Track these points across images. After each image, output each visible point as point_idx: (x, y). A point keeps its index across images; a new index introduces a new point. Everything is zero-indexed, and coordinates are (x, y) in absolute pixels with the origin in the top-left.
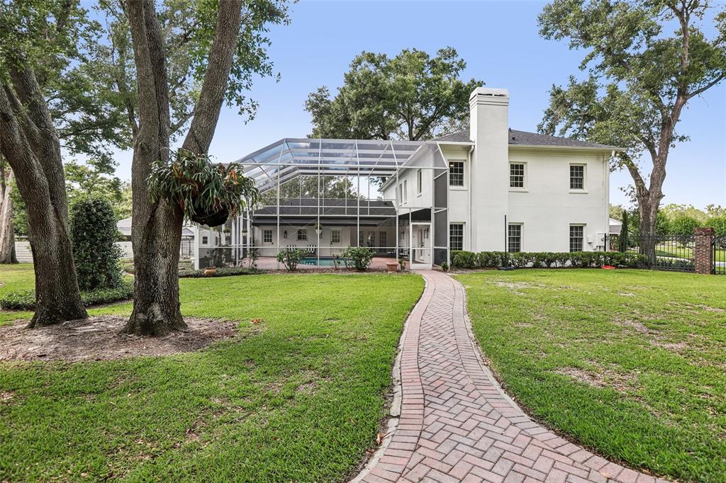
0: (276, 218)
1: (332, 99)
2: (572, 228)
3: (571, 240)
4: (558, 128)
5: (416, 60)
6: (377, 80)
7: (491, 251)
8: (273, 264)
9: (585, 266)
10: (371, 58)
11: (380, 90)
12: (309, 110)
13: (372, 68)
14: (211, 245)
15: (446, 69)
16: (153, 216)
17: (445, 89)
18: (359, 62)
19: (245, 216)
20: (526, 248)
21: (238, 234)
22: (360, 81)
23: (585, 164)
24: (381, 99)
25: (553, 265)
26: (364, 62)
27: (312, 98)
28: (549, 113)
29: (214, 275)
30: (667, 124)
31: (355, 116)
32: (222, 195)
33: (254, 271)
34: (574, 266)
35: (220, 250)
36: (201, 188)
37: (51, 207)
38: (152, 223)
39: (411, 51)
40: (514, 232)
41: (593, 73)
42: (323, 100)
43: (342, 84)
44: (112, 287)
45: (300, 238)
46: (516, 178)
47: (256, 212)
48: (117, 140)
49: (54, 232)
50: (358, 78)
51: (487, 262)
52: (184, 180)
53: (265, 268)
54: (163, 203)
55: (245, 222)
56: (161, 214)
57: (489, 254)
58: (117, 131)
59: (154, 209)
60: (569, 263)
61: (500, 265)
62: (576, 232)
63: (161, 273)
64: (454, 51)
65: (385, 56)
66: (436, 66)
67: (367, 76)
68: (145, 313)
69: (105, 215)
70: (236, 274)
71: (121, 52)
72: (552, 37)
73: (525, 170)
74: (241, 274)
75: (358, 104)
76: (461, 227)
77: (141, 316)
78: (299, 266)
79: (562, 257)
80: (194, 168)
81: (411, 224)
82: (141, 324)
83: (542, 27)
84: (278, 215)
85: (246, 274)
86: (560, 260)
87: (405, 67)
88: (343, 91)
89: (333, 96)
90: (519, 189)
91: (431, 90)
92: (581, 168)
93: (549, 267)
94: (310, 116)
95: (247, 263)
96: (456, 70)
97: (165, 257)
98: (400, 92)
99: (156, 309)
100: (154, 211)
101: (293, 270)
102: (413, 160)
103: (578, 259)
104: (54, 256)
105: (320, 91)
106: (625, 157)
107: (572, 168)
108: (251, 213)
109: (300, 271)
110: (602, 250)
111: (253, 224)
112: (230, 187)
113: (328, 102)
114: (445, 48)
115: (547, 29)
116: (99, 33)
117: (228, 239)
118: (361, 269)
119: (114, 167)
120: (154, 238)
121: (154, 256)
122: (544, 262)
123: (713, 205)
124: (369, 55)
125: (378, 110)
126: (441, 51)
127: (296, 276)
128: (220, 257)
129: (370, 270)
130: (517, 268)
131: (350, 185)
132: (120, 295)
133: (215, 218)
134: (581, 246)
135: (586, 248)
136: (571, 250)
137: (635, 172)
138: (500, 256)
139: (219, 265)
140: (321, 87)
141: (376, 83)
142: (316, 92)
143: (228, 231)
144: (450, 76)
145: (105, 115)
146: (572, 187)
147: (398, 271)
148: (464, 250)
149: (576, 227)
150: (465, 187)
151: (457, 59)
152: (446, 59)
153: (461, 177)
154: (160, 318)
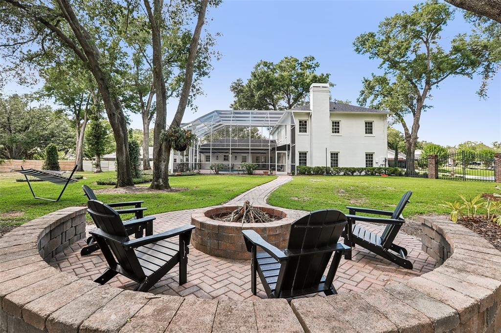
0: (210, 149)
1: (244, 84)
2: (367, 155)
3: (367, 161)
4: (369, 100)
5: (291, 63)
6: (268, 75)
7: (321, 166)
8: (208, 172)
9: (372, 174)
10: (265, 64)
11: (270, 81)
12: (232, 91)
13: (266, 69)
14: (178, 162)
15: (309, 67)
16: (161, 147)
17: (306, 79)
18: (259, 66)
19: (196, 148)
20: (341, 165)
21: (192, 156)
22: (259, 76)
23: (373, 121)
24: (270, 85)
25: (355, 174)
26: (262, 66)
27: (233, 84)
28: (363, 93)
29: (180, 175)
30: (420, 100)
31: (257, 94)
32: (185, 140)
33: (199, 174)
34: (367, 175)
35: (183, 164)
36: (178, 138)
37: (124, 145)
38: (160, 150)
39: (289, 58)
40: (335, 156)
41: (386, 70)
42: (239, 85)
43: (250, 77)
44: (138, 178)
45: (225, 159)
46: (336, 129)
47: (202, 146)
48: (132, 108)
49: (125, 153)
50: (258, 74)
51: (318, 172)
52: (172, 136)
53: (204, 173)
54: (164, 143)
55: (196, 151)
56: (163, 147)
57: (318, 167)
58: (132, 104)
59: (161, 145)
60: (363, 173)
61: (325, 173)
62: (369, 157)
63: (163, 167)
64: (313, 58)
65: (272, 63)
66: (303, 66)
67: (263, 73)
68: (157, 182)
69: (136, 147)
70: (190, 175)
71: (137, 68)
72: (361, 53)
73: (340, 124)
74: (193, 175)
75: (259, 87)
76: (306, 154)
77: (155, 183)
78: (220, 172)
79: (360, 170)
80: (175, 132)
81: (277, 152)
82: (155, 186)
83: (356, 48)
84: (211, 148)
85: (195, 175)
86: (358, 171)
87: (285, 67)
88: (250, 81)
89: (245, 83)
90: (337, 134)
91: (299, 79)
92: (371, 123)
93: (353, 175)
94: (233, 94)
95: (196, 171)
96: (314, 67)
97: (164, 162)
98: (281, 82)
99: (161, 180)
100: (161, 146)
101: (217, 174)
102: (283, 119)
103: (368, 171)
104: (124, 162)
105: (238, 80)
106: (399, 116)
107: (366, 123)
108: (199, 146)
109: (220, 174)
110: (384, 166)
111: (200, 152)
112: (187, 138)
113: (242, 86)
114: (308, 56)
115: (358, 49)
116: (127, 57)
117: (187, 160)
118: (250, 173)
119: (130, 122)
120: (161, 156)
121: (161, 161)
122: (350, 172)
123: (496, 142)
124: (265, 63)
125: (269, 91)
126: (306, 58)
127: (218, 176)
128: (183, 167)
129: (255, 174)
130: (335, 175)
131: (258, 131)
132: (142, 181)
133: (182, 148)
134: (372, 164)
135: (375, 165)
136: (367, 166)
137: (404, 125)
138: (325, 169)
139: (182, 171)
140: (238, 79)
141: (268, 77)
142: (236, 81)
143: (187, 155)
144: (310, 71)
145: (127, 96)
146: (366, 133)
147: (268, 175)
148: (307, 166)
149: (369, 154)
150: (307, 133)
151: (315, 62)
152: (308, 62)
153: (306, 128)
154: (162, 184)
